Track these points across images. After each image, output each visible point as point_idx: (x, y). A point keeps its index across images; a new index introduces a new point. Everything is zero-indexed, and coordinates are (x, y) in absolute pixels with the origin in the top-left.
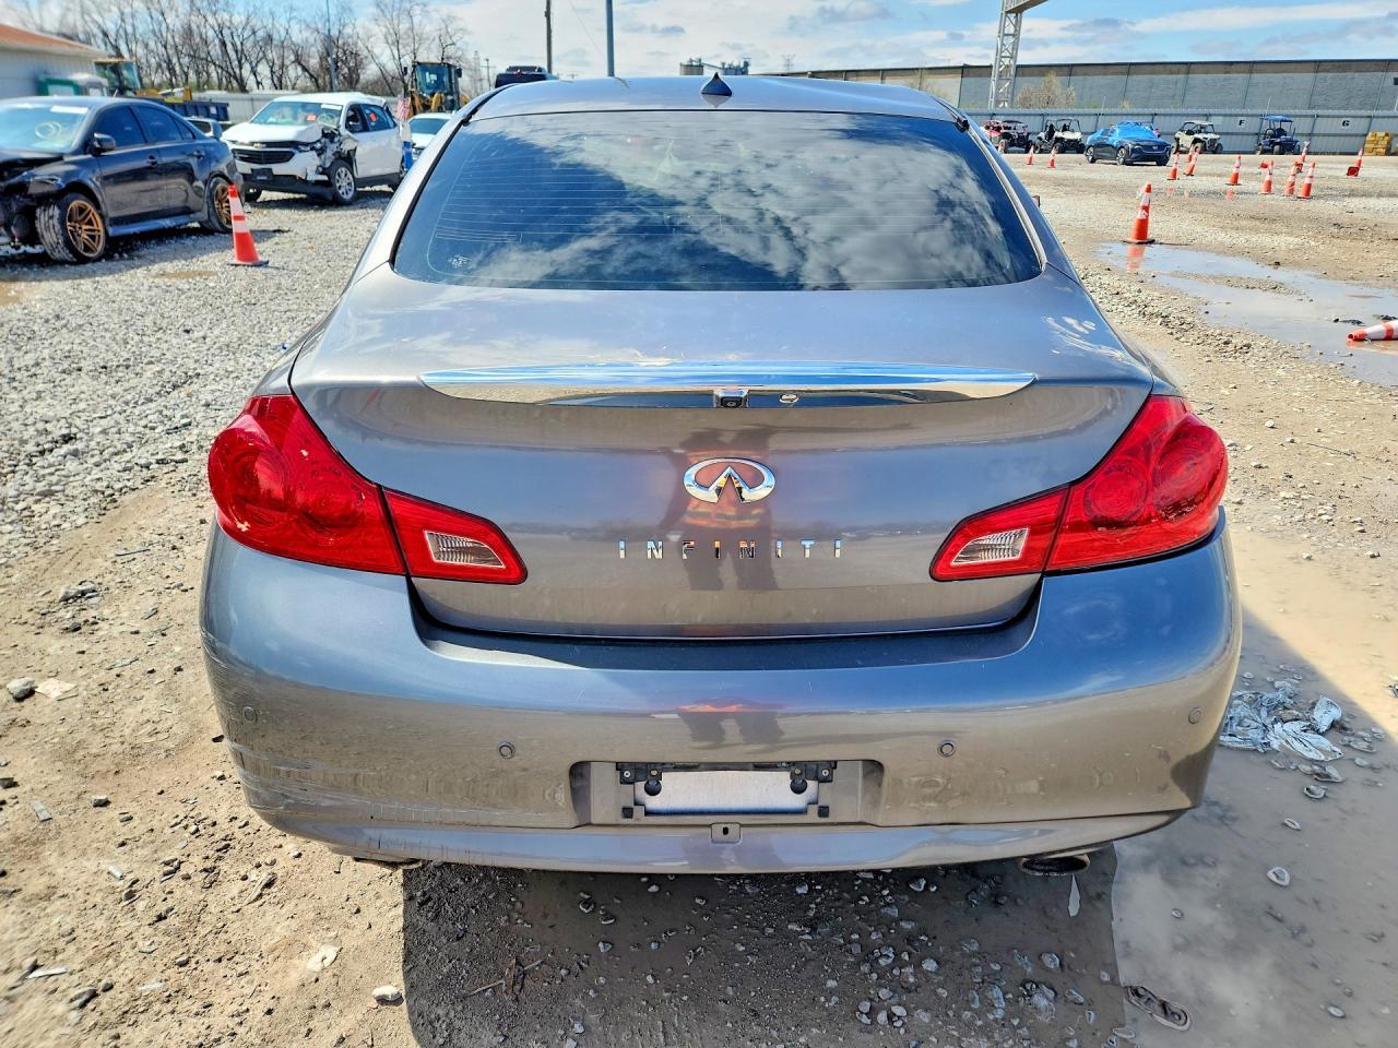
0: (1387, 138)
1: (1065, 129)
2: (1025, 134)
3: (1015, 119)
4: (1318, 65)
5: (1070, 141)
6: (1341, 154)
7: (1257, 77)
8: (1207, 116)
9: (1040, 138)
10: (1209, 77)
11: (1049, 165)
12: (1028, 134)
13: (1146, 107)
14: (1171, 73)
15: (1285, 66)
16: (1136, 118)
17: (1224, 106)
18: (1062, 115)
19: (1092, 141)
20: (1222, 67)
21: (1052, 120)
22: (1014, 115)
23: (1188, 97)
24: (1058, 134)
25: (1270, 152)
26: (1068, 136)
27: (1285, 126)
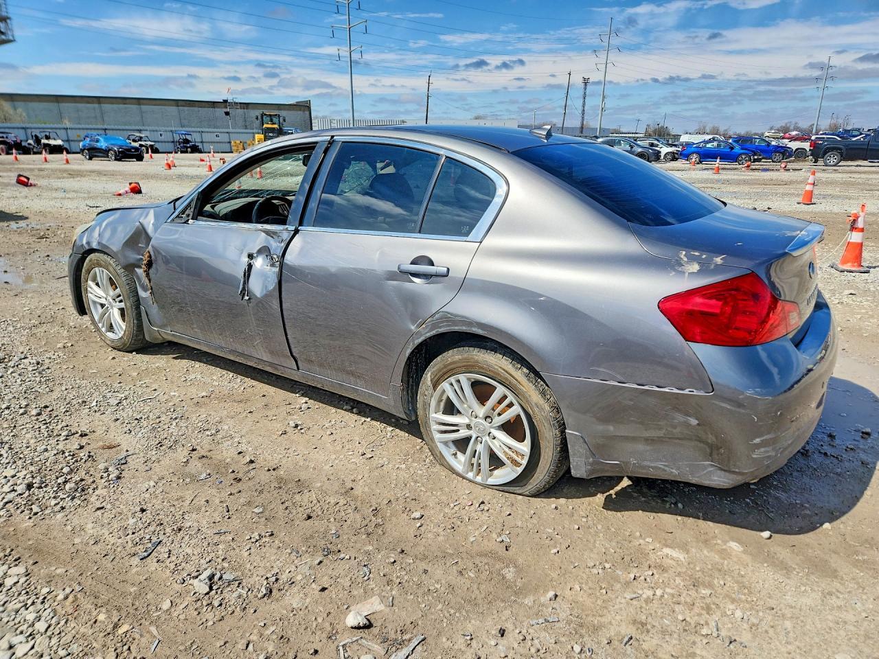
0: (241, 144)
1: (48, 138)
2: (19, 141)
3: (7, 130)
4: (177, 103)
5: (55, 146)
6: (222, 152)
7: (144, 108)
8: (140, 131)
9: (30, 144)
10: (115, 106)
11: (65, 162)
12: (21, 141)
13: (79, 123)
14: (88, 103)
15: (154, 102)
16: (96, 131)
17: (130, 124)
18: (43, 128)
19: (84, 146)
20: (120, 101)
21: (36, 132)
22: (5, 128)
23: (105, 118)
24: (44, 141)
25: (186, 152)
26: (52, 142)
27: (189, 137)
